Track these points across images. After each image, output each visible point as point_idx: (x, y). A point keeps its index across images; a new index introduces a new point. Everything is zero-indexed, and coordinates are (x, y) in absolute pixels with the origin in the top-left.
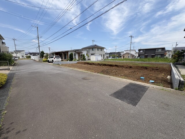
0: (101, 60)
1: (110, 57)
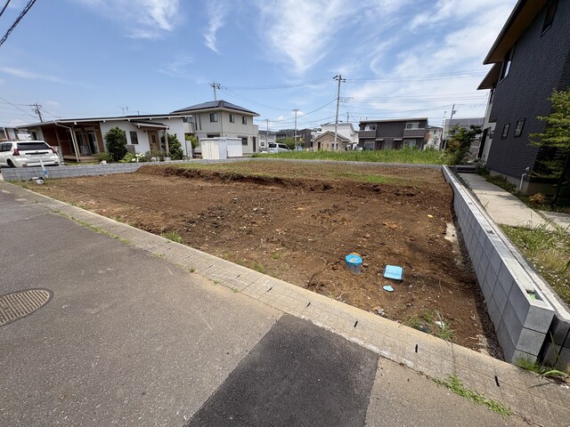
0: (241, 155)
1: (275, 146)
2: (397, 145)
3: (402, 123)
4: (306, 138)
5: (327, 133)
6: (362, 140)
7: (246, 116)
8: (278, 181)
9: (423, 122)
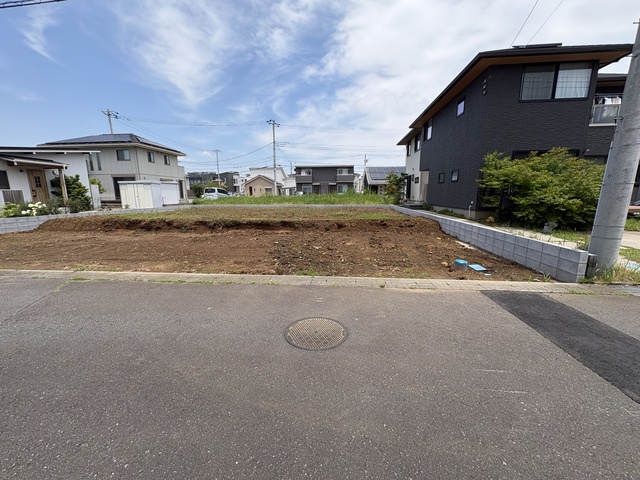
0: (177, 202)
1: (213, 191)
2: (332, 189)
3: (334, 169)
4: (228, 182)
5: (259, 177)
6: (299, 185)
7: (169, 155)
8: (285, 224)
9: (350, 169)
